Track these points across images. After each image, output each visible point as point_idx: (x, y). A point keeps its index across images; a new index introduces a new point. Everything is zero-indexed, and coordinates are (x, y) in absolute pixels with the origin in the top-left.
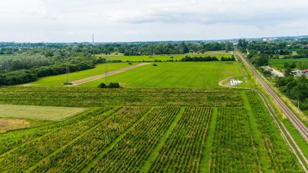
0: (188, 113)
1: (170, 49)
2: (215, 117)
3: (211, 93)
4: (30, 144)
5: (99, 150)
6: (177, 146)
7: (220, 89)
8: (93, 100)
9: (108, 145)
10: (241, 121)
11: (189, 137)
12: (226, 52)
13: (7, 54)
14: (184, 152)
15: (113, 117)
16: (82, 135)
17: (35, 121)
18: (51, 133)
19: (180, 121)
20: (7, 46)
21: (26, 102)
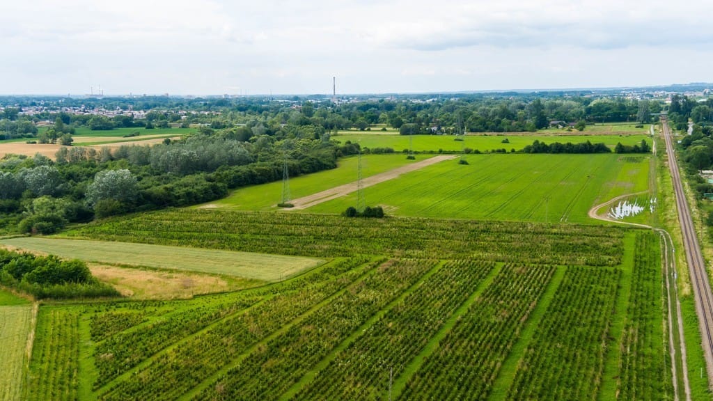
0: (506, 276)
2: (554, 286)
4: (234, 319)
5: (343, 334)
6: (471, 335)
8: (333, 243)
9: (357, 328)
11: (496, 321)
13: (160, 126)
14: (480, 345)
15: (368, 279)
16: (315, 309)
17: (236, 281)
18: (265, 303)
20: (155, 106)
21: (216, 242)
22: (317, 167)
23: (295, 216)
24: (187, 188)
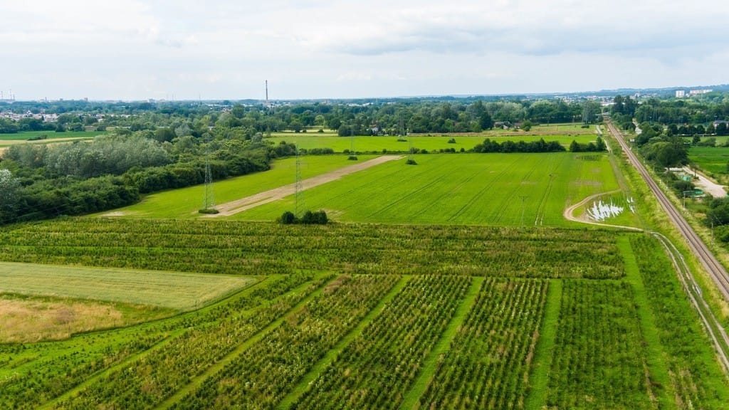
0: (490, 296)
1: (448, 120)
2: (554, 308)
3: (544, 242)
4: (123, 370)
5: (280, 390)
6: (463, 386)
7: (567, 231)
8: (267, 256)
9: (300, 379)
10: (619, 320)
11: (493, 362)
12: (583, 127)
13: (72, 130)
14: (479, 401)
15: (312, 304)
16: (240, 351)
17: (134, 310)
18: (171, 343)
19: (469, 317)
20: (71, 110)
21: (115, 259)
22: (247, 168)
23: (219, 224)
24: (86, 192)
